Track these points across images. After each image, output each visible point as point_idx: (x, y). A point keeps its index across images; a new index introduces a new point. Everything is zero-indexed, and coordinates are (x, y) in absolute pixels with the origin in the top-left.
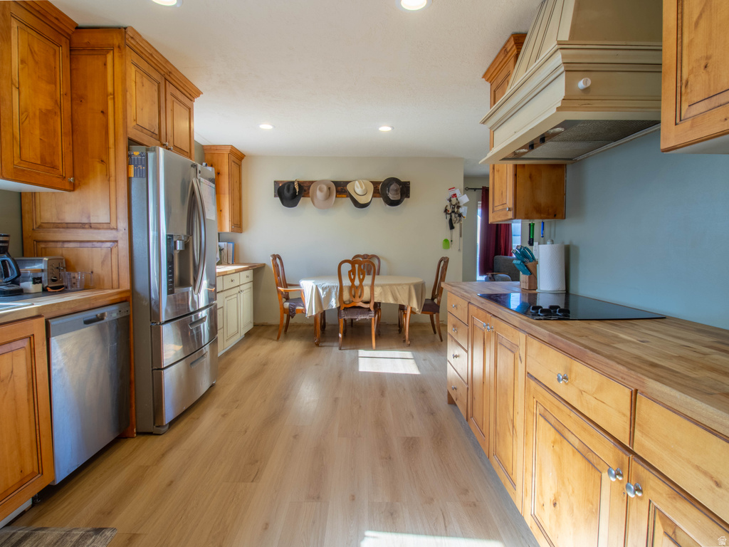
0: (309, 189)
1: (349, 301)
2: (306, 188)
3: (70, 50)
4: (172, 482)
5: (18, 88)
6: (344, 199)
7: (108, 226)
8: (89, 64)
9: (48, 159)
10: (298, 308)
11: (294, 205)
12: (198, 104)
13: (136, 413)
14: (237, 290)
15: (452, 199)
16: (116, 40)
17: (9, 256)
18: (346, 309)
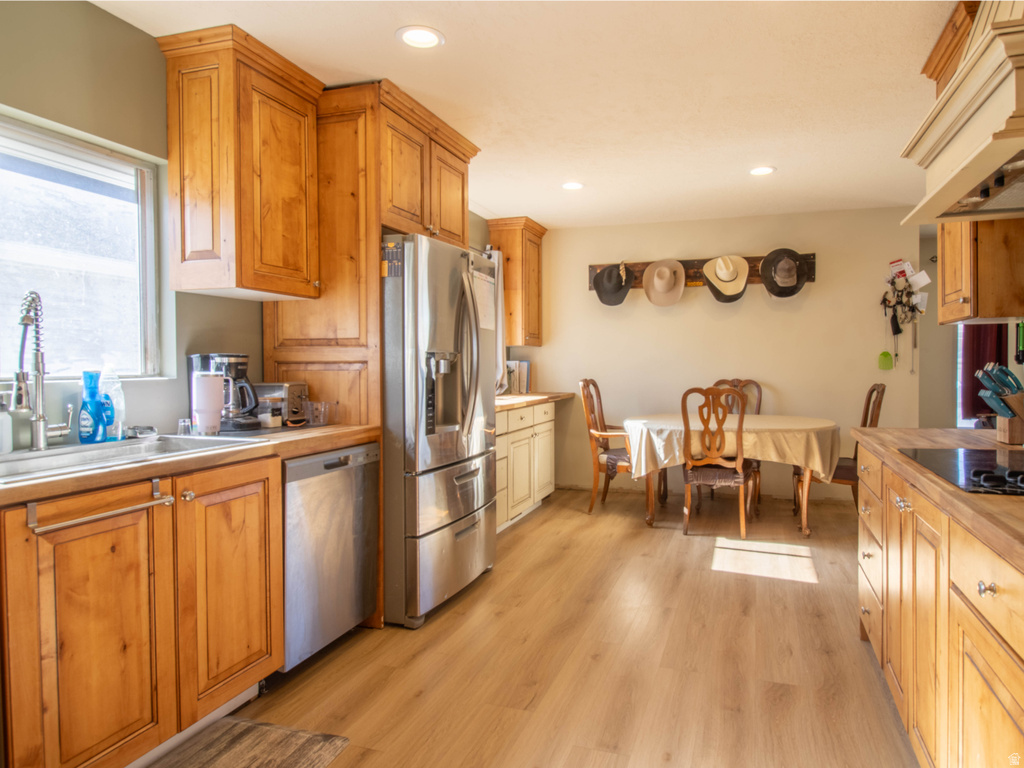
0: (642, 275)
1: (702, 454)
2: (638, 274)
3: (318, 119)
4: (421, 692)
5: (260, 176)
6: (699, 289)
7: (357, 343)
8: (339, 133)
9: (291, 260)
10: (620, 463)
11: (619, 301)
12: (474, 167)
13: (384, 595)
14: (529, 432)
15: (897, 280)
16: (368, 99)
17: (248, 381)
18: (695, 468)
